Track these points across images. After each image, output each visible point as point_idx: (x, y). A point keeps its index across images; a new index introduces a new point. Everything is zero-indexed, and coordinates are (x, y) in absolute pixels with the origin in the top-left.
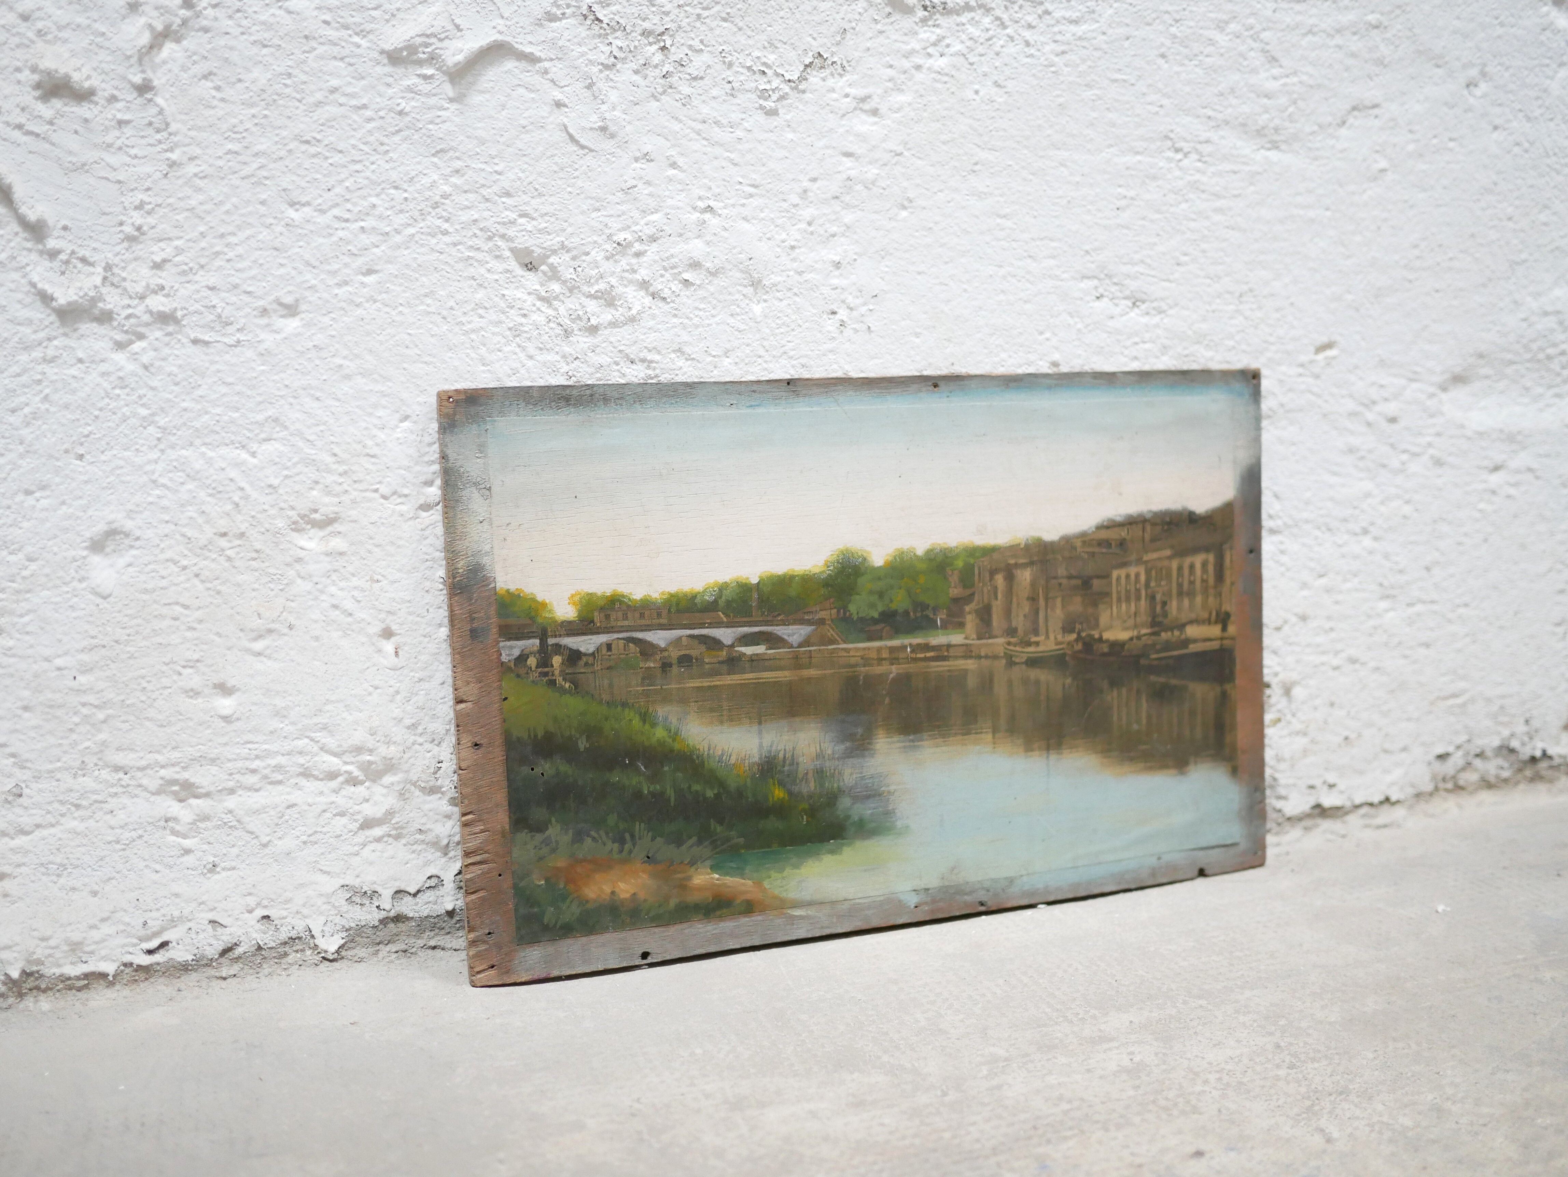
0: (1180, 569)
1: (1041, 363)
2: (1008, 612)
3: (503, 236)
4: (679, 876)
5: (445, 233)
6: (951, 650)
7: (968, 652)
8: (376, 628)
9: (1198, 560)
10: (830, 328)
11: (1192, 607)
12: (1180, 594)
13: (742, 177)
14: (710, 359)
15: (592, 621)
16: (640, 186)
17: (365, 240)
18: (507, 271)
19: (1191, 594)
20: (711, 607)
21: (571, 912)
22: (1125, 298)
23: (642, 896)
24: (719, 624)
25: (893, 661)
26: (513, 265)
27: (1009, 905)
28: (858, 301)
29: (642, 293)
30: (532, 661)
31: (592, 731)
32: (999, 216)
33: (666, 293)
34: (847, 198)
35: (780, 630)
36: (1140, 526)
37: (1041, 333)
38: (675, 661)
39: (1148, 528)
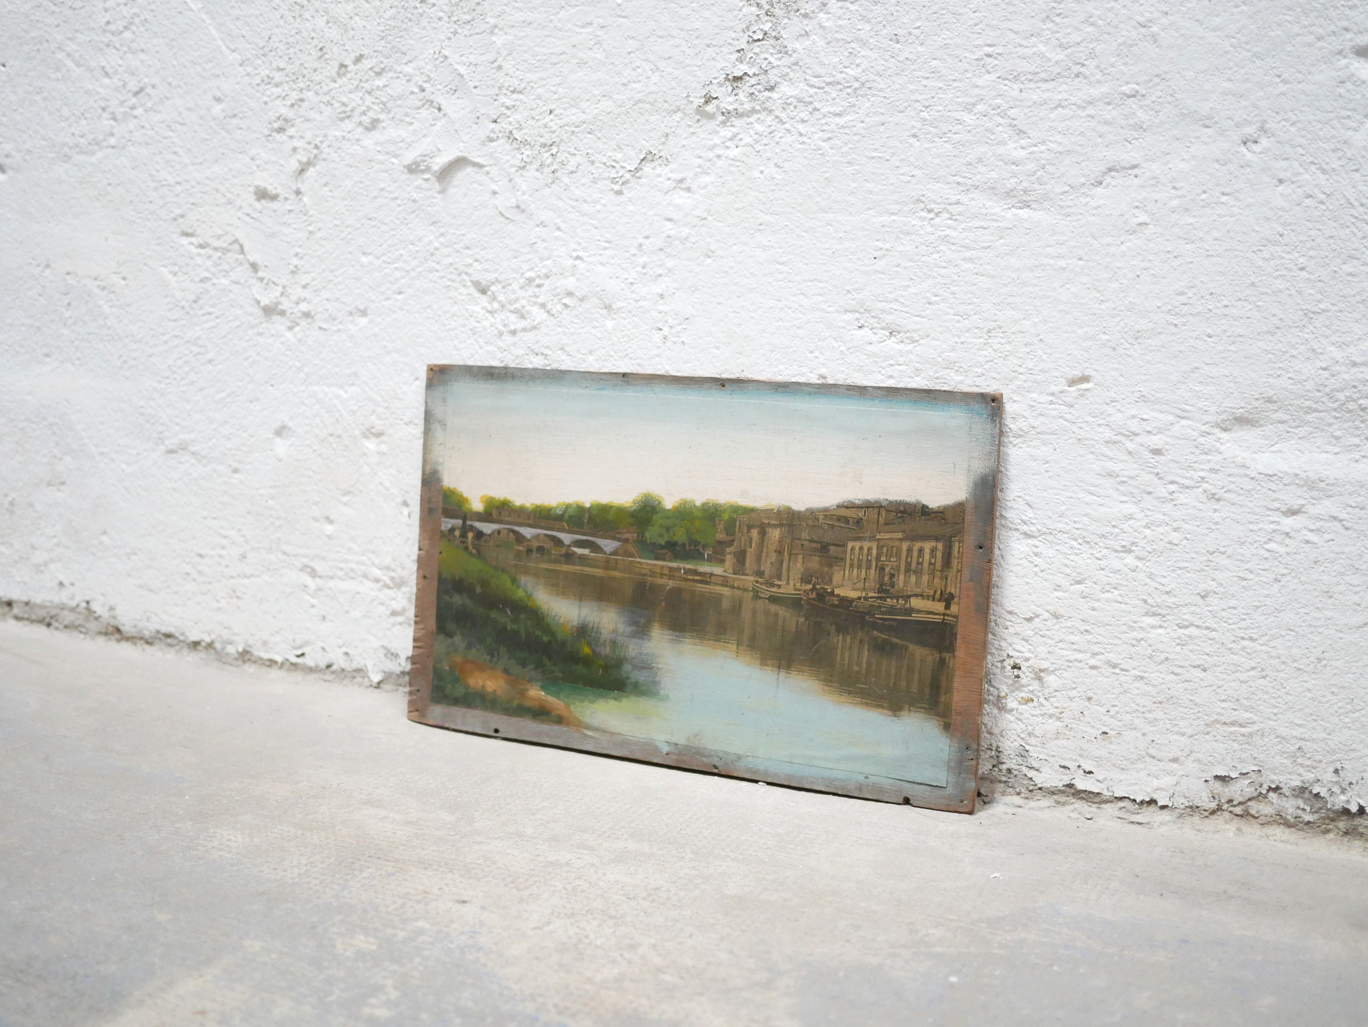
0: (909, 550)
1: (811, 375)
2: (759, 558)
3: (466, 273)
4: (522, 687)
5: (437, 271)
6: (713, 578)
7: (725, 582)
8: (400, 500)
9: (928, 546)
10: (657, 340)
11: (918, 583)
12: (908, 570)
13: (601, 236)
14: (580, 356)
15: (491, 515)
16: (539, 242)
17: (398, 274)
18: (469, 294)
19: (918, 573)
20: (560, 518)
21: (460, 691)
22: (882, 329)
23: (499, 692)
24: (562, 530)
25: (671, 577)
26: (473, 290)
27: (735, 775)
28: (675, 322)
29: (543, 311)
30: (457, 533)
31: (484, 583)
32: (778, 263)
33: (554, 311)
34: (669, 250)
35: (600, 542)
36: (876, 510)
37: (811, 352)
38: (534, 549)
39: (884, 513)
